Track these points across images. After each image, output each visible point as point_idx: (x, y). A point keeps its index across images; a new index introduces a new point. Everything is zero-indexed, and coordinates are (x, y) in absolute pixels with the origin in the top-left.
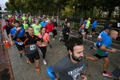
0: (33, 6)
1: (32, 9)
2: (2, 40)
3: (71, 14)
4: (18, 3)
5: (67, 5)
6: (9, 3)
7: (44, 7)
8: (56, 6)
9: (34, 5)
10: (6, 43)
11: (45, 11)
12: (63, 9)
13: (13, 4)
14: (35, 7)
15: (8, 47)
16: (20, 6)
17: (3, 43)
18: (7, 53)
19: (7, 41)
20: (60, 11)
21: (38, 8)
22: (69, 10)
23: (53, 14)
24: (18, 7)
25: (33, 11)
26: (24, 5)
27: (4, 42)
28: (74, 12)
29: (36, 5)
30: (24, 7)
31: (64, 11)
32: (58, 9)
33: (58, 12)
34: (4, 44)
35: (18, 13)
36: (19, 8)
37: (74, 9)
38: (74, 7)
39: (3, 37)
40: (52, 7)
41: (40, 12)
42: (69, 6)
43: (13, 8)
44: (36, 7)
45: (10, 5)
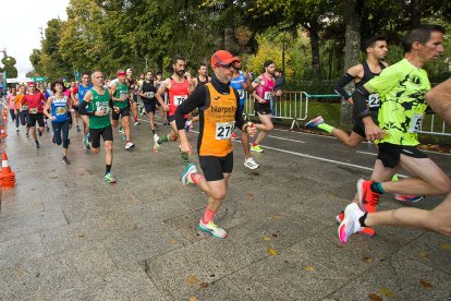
0: (120, 45)
1: (114, 57)
4: (70, 44)
7: (164, 42)
13: (54, 53)
16: (75, 52)
21: (138, 47)
24: (67, 59)
44: (133, 47)
45: (45, 58)
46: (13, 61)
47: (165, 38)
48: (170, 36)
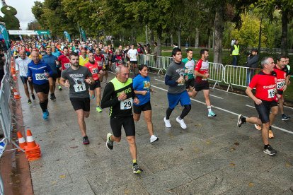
0: (124, 12)
1: (118, 22)
2: (15, 133)
3: (263, 38)
4: (74, 4)
5: (252, 5)
6: (45, 3)
7: (164, 14)
8: (207, 11)
9: (127, 9)
10: (26, 143)
11: (167, 30)
12: (233, 21)
13: (57, 9)
14: (131, 17)
15: (33, 162)
16: (79, 12)
17: (18, 143)
18: (28, 182)
19: (30, 139)
20: (221, 29)
21: (141, 17)
22: (258, 22)
23: (197, 41)
24: (72, 17)
25: (123, 30)
26: (93, 10)
27: (21, 140)
28: (277, 33)
29: (134, 8)
30: (94, 15)
31: (238, 27)
32: (216, 19)
33: (215, 33)
34: (20, 149)
35: (71, 36)
36: (76, 22)
37: (276, 18)
38: (277, 13)
39: (19, 123)
40: (193, 15)
41: (147, 31)
42: (256, 9)
43: (57, 20)
44: (135, 16)
45: (47, 12)
46: (14, 12)
47: (164, 11)
48: (168, 9)
